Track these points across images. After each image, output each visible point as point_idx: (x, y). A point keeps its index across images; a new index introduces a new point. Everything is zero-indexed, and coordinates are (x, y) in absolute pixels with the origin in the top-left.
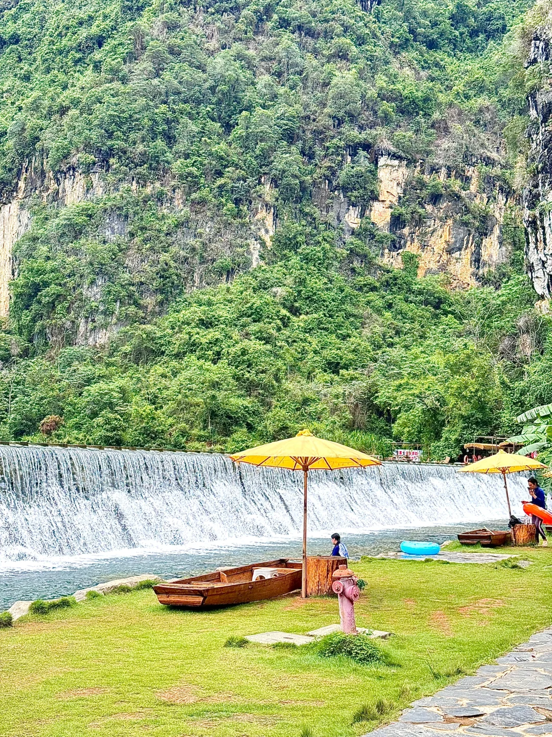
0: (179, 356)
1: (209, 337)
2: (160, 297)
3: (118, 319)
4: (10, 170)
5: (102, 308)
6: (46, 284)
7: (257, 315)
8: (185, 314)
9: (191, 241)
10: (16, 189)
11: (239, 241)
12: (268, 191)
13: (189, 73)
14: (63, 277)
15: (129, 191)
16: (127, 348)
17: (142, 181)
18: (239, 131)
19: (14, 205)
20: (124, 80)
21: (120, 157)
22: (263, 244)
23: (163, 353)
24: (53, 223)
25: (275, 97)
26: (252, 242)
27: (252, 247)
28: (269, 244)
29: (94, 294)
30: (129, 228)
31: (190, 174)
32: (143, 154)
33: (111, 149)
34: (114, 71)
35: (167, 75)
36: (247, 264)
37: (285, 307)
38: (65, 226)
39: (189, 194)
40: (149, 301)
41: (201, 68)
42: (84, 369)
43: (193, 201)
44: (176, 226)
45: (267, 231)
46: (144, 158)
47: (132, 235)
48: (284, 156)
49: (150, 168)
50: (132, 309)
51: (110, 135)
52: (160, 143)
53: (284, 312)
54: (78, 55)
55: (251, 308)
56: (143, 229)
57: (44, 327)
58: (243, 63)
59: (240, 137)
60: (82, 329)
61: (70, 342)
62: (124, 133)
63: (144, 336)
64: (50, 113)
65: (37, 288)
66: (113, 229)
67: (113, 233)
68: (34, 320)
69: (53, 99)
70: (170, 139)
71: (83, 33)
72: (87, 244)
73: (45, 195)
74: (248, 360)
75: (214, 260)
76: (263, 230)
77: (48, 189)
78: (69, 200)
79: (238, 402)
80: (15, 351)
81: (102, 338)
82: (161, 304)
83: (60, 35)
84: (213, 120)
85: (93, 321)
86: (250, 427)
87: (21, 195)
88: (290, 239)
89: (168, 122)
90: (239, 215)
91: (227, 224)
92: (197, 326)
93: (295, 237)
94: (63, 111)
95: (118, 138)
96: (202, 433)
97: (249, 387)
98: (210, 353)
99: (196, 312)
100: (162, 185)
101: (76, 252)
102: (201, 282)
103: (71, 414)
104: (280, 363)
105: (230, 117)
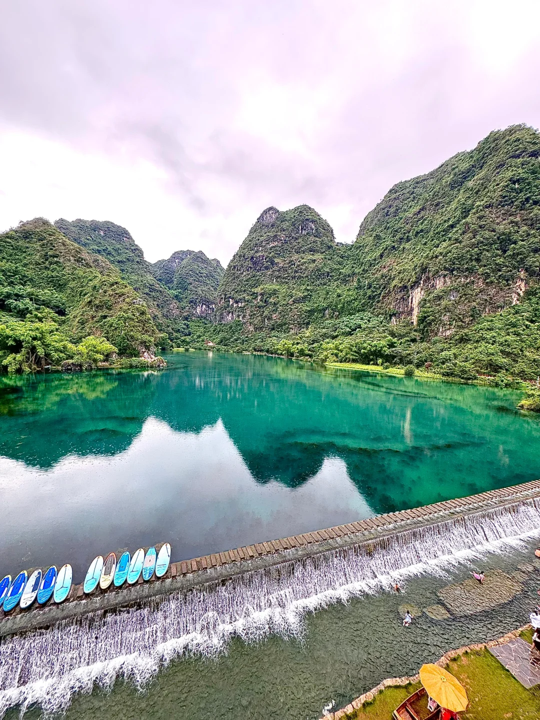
0: (477, 342)
1: (491, 335)
2: (471, 318)
3: (454, 326)
4: (418, 278)
5: (448, 323)
6: (429, 316)
7: (514, 325)
8: (481, 326)
9: (485, 297)
10: (420, 284)
11: (507, 295)
12: (522, 274)
13: (487, 234)
14: (435, 314)
15: (460, 282)
16: (457, 337)
17: (467, 277)
18: (509, 253)
19: (419, 289)
20: (460, 242)
21: (457, 271)
22: (519, 295)
23: (471, 340)
24: (432, 296)
25: (528, 235)
26: (514, 295)
27: (513, 297)
28: (522, 294)
29: (445, 318)
30: (459, 295)
31: (486, 273)
32: (467, 268)
33: (454, 268)
34: (456, 240)
35: (478, 237)
36: (511, 303)
37: (527, 320)
38: (436, 297)
39: (485, 280)
40: (467, 320)
41: (494, 231)
42: (440, 346)
43: (487, 283)
44: (479, 292)
45: (521, 290)
46: (467, 269)
47: (461, 297)
48: (531, 259)
49: (469, 273)
50: (460, 323)
51: (454, 264)
52: (474, 263)
53: (527, 323)
54: (444, 233)
55: (511, 322)
56: (465, 295)
57: (427, 330)
58: (513, 224)
59: (510, 255)
60: (441, 330)
61: (436, 334)
62: (459, 262)
63: (464, 334)
64: (432, 258)
65: (425, 317)
66: (454, 296)
67: (454, 297)
68: (424, 327)
69: (433, 253)
70: (478, 260)
71: (446, 225)
72: (444, 303)
73: (430, 285)
74: (508, 344)
75: (495, 303)
76: (519, 290)
77: (430, 283)
78: (437, 287)
79: (502, 360)
80: (418, 338)
81: (448, 333)
82: (472, 320)
83: (437, 227)
84: (498, 250)
85: (445, 328)
86: (507, 370)
87: (421, 285)
88: (533, 292)
89: (478, 254)
90: (508, 285)
91: (501, 289)
92: (486, 330)
93: (535, 291)
94: (437, 257)
95: (457, 264)
96: (485, 371)
97: (508, 354)
98: (491, 341)
99: (486, 324)
100: (474, 278)
101: (439, 305)
102: (489, 311)
103: (435, 361)
104: (523, 344)
105: (506, 247)
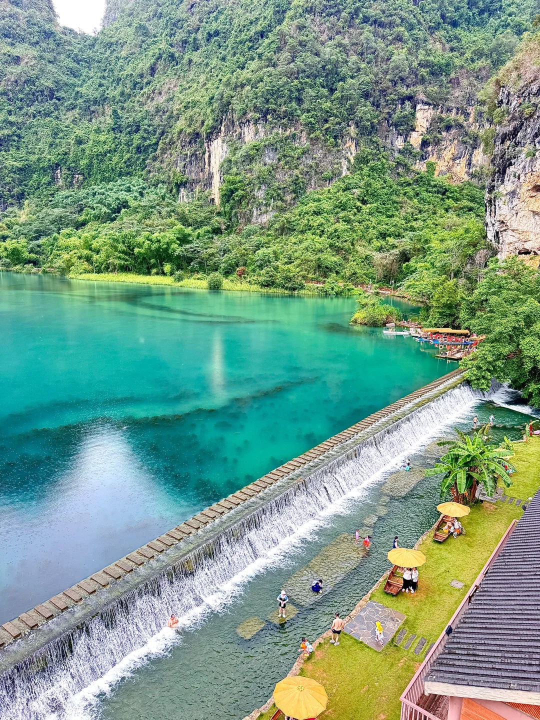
0: (303, 232)
1: (318, 222)
2: (294, 195)
3: (273, 208)
4: (217, 121)
5: (264, 202)
6: (237, 190)
7: (343, 207)
8: (305, 208)
9: (310, 162)
10: (220, 131)
11: (336, 161)
12: (353, 130)
13: (311, 59)
14: (245, 186)
15: (277, 134)
16: (277, 226)
17: (285, 127)
18: (337, 94)
19: (219, 140)
20: (274, 65)
21: (273, 114)
22: (349, 161)
23: (295, 230)
24: (239, 154)
25: (359, 69)
26: (343, 160)
27: (343, 164)
28: (352, 161)
29: (260, 194)
30: (277, 156)
31: (310, 123)
32: (285, 112)
33: (268, 110)
34: (270, 60)
35: (298, 61)
36: (340, 173)
37: (359, 200)
38: (245, 156)
39: (309, 134)
40: (288, 198)
41: (317, 54)
42: (255, 239)
43: (311, 139)
44: (303, 154)
45: (351, 154)
46: (286, 115)
47: (279, 160)
48: (362, 108)
49: (289, 120)
50: (279, 203)
51: (267, 101)
52: (294, 104)
53: (359, 204)
54: (250, 44)
55: (340, 202)
56: (285, 156)
57: (236, 213)
58: (341, 49)
59: (338, 98)
60: (255, 214)
61: (249, 221)
62: (275, 100)
63: (285, 221)
64: (236, 87)
65: (232, 192)
66: (269, 156)
67: (270, 159)
68: (232, 209)
69: (237, 78)
70: (299, 101)
71: (254, 29)
72: (257, 167)
73: (234, 134)
74: (338, 235)
75: (322, 173)
76: (349, 153)
77: (236, 131)
78: (247, 139)
79: (331, 258)
80: (223, 227)
81: (265, 219)
82: (294, 199)
83: (240, 31)
84: (323, 87)
85: (260, 210)
86: (337, 273)
87: (222, 134)
88: (364, 158)
89: (298, 90)
90: (336, 145)
91: (329, 151)
92: (312, 215)
93: (367, 157)
94: (243, 86)
95: (272, 103)
96: (313, 276)
97: (338, 250)
98: (318, 231)
99: (312, 206)
100: (295, 129)
101: (251, 170)
102: (315, 185)
103: (251, 264)
104: (355, 235)
105: (333, 84)
